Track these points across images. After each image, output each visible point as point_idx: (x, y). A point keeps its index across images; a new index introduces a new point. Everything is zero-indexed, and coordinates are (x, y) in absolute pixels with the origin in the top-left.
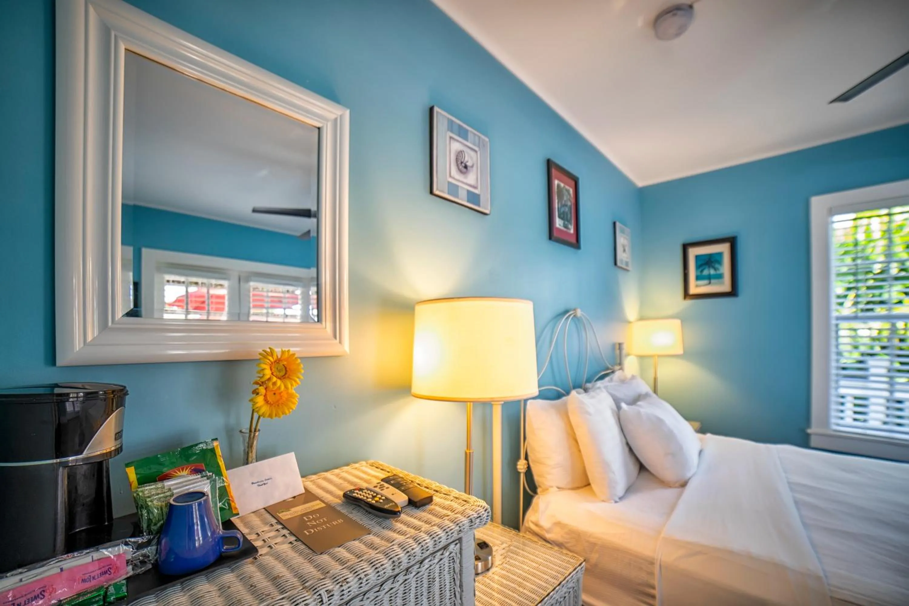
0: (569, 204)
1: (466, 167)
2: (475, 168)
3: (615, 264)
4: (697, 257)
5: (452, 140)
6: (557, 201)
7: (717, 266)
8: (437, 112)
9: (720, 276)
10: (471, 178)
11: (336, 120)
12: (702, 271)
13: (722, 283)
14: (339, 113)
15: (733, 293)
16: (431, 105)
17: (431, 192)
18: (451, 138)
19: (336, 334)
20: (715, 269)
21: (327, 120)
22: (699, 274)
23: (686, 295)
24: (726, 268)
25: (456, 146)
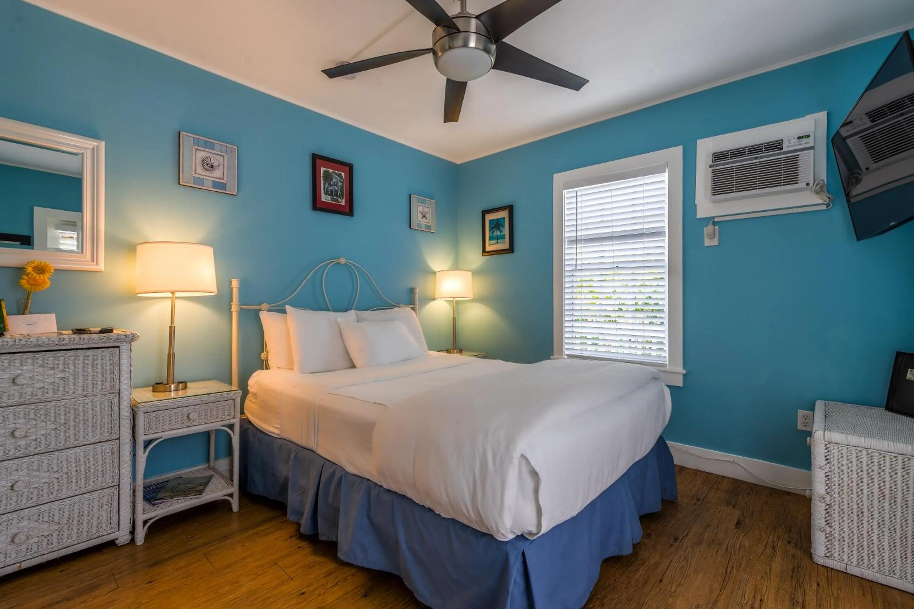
0: (340, 184)
1: (212, 167)
2: (221, 167)
3: (410, 227)
4: (490, 221)
5: (197, 151)
6: (322, 183)
7: (501, 228)
8: (183, 135)
9: (503, 237)
10: (217, 173)
11: (93, 148)
12: (493, 233)
13: (504, 242)
14: (96, 144)
15: (511, 250)
16: (179, 130)
17: (179, 184)
18: (196, 149)
19: (94, 258)
20: (501, 231)
21: (87, 149)
22: (491, 235)
23: (484, 251)
24: (506, 231)
25: (201, 155)
